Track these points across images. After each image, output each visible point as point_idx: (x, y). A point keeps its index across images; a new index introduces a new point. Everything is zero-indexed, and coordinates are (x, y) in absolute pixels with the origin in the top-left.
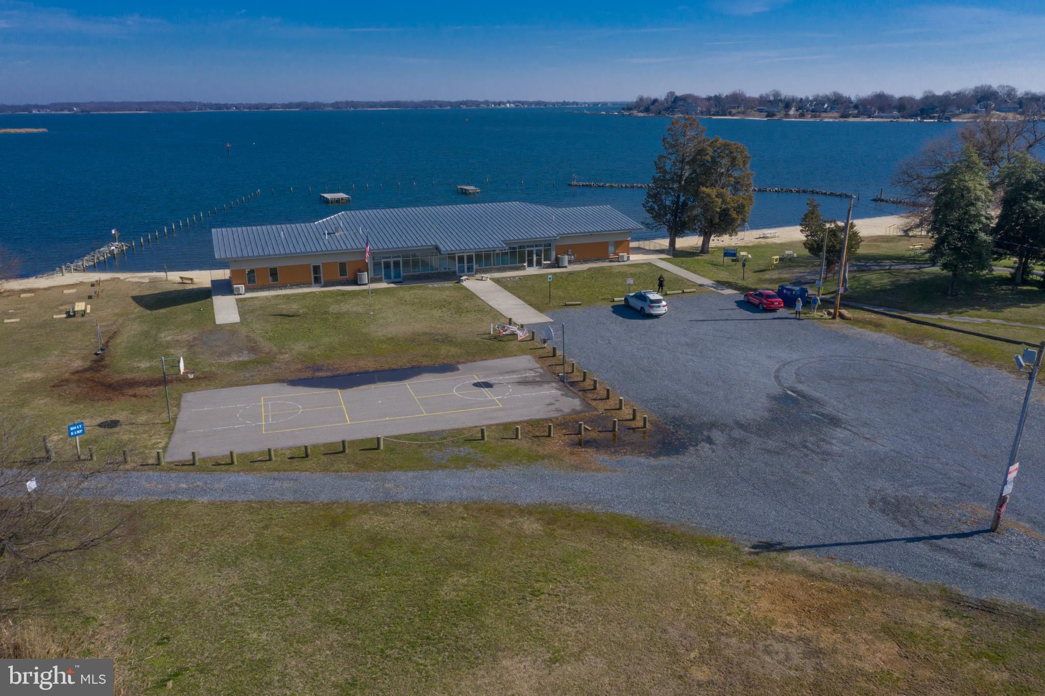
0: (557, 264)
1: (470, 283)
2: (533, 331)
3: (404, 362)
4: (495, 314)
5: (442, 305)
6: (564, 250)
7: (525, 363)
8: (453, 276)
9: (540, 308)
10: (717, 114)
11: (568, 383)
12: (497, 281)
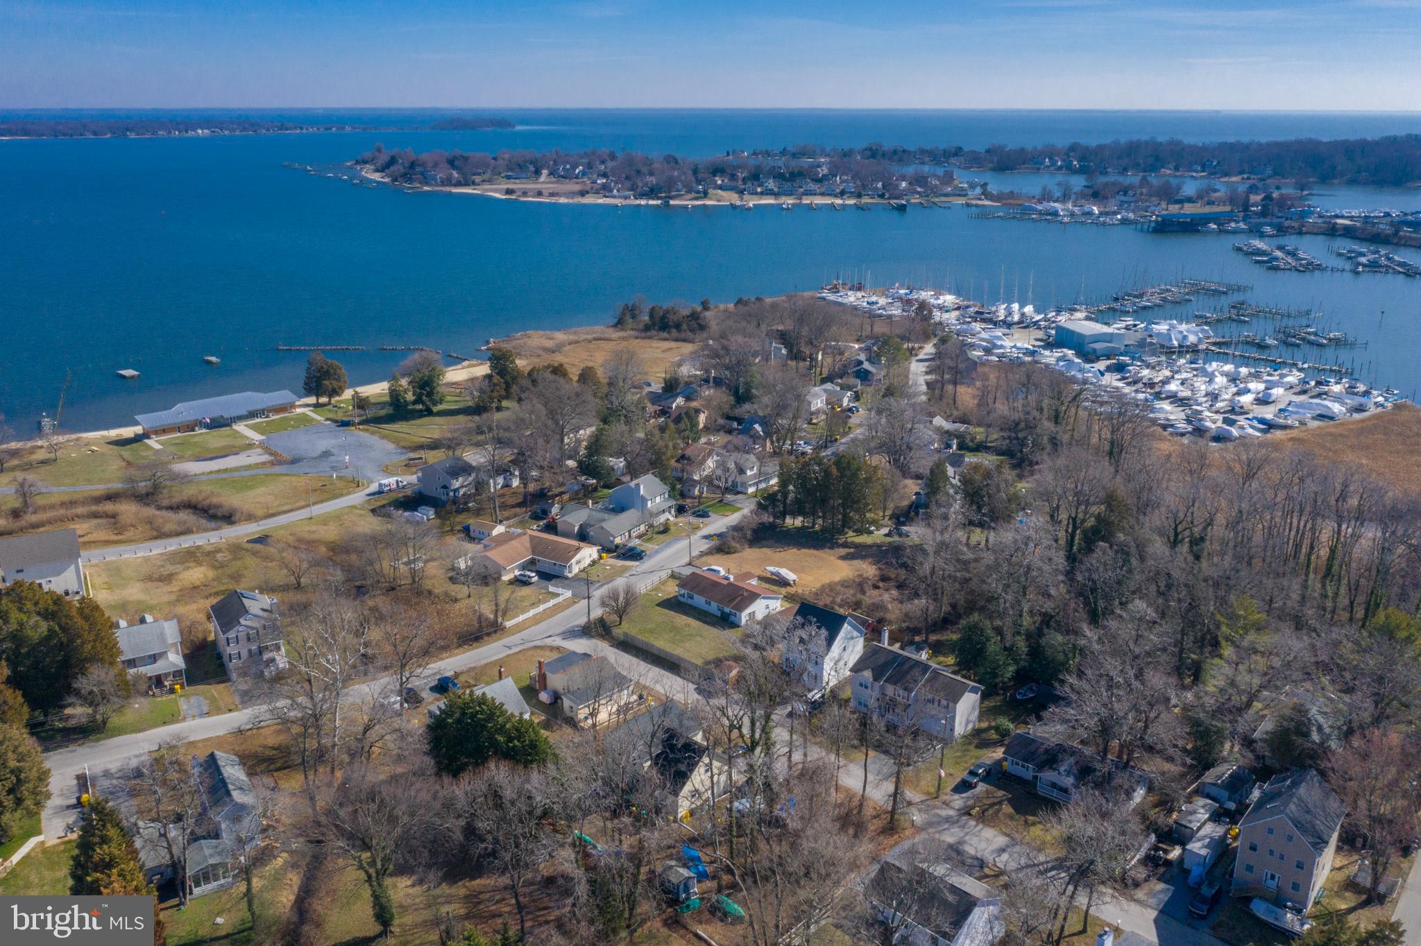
0: (268, 417)
1: (235, 427)
2: (261, 442)
3: (223, 454)
4: (248, 438)
5: (229, 436)
6: (269, 411)
7: (259, 450)
8: (229, 425)
9: (262, 434)
10: (459, 184)
11: (271, 454)
12: (246, 426)
